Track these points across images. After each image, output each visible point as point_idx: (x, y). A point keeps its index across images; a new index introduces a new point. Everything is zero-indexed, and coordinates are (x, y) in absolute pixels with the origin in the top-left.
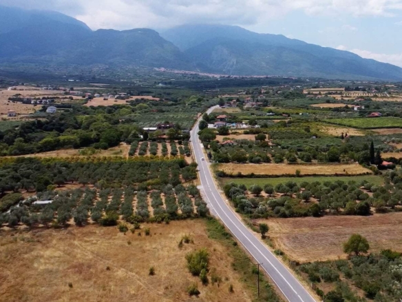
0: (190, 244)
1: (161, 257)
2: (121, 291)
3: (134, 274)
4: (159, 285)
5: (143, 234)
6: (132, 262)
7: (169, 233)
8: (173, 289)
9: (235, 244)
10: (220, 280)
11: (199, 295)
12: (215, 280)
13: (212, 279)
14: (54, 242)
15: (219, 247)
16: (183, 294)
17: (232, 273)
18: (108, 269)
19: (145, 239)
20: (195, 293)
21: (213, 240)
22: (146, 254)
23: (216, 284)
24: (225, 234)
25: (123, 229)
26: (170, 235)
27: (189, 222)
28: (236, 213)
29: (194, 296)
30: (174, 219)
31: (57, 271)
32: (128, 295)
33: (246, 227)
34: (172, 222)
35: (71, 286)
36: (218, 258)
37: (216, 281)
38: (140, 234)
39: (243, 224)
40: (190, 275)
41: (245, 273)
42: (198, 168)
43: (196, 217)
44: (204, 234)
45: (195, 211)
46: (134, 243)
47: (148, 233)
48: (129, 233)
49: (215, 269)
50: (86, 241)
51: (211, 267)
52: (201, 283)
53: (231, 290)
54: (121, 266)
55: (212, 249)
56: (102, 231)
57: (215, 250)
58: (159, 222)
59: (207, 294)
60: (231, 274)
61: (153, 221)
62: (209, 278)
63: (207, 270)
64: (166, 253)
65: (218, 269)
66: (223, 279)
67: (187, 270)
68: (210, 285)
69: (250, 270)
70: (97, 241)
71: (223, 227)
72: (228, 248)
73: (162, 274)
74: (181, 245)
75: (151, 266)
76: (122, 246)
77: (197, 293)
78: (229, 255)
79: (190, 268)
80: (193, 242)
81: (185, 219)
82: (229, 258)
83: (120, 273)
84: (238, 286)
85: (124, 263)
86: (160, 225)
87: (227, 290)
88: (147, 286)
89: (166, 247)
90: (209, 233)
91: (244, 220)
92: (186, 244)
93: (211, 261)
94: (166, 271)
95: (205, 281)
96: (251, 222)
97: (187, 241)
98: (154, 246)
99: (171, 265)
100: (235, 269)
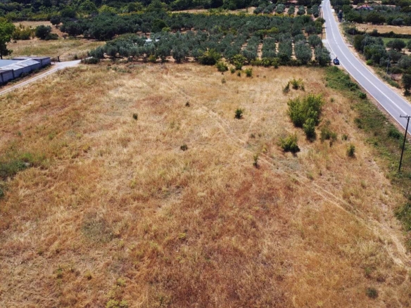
0: (298, 90)
1: (257, 100)
2: (192, 131)
3: (216, 114)
4: (244, 132)
5: (244, 76)
6: (218, 101)
7: (275, 77)
8: (262, 139)
9: (364, 97)
10: (334, 137)
11: (298, 154)
12: (327, 136)
13: (322, 134)
14: (144, 73)
15: (339, 98)
16: (274, 149)
17: (354, 131)
18: (188, 105)
19: (244, 80)
20: (292, 148)
21: (331, 90)
22: (239, 95)
23: (328, 142)
24: (349, 85)
25: (223, 69)
26: (276, 80)
27: (303, 69)
28: (368, 67)
29: (289, 154)
30: (285, 65)
31: (131, 100)
32: (197, 138)
33: (380, 81)
34: (282, 68)
35: (135, 117)
36: (335, 111)
37: (328, 138)
38: (239, 75)
39: (376, 77)
40: (291, 125)
41: (376, 135)
42: (325, 25)
43: (314, 64)
44: (320, 82)
45: (313, 58)
46: (229, 83)
47: (249, 75)
48: (228, 74)
49: (329, 123)
50: (177, 76)
51: (323, 119)
52: (305, 137)
53: (351, 153)
54: (204, 104)
55: (329, 98)
56: (198, 69)
57: (332, 101)
58: (267, 66)
59: (309, 154)
60: (352, 132)
61: (259, 65)
62: (318, 132)
63: (317, 123)
64: (265, 97)
65: (333, 123)
66: (340, 137)
67: (287, 118)
68: (318, 142)
69: (385, 131)
70: (189, 77)
71: (348, 77)
72: (352, 100)
73: (252, 118)
74: (286, 90)
75: (241, 107)
76: (214, 84)
77: (295, 150)
78: (352, 108)
79: (292, 116)
80: (303, 89)
81: (299, 65)
82: (352, 112)
83: (200, 111)
84: (363, 151)
85: (209, 102)
86: (267, 69)
87: (344, 152)
88: (227, 130)
89: (266, 90)
90: (326, 82)
91: (379, 73)
92: (294, 90)
93: (324, 113)
94: (258, 116)
95: (310, 136)
96: (389, 76)
97: (296, 87)
98: (252, 88)
99: (268, 110)
100: (360, 127)
